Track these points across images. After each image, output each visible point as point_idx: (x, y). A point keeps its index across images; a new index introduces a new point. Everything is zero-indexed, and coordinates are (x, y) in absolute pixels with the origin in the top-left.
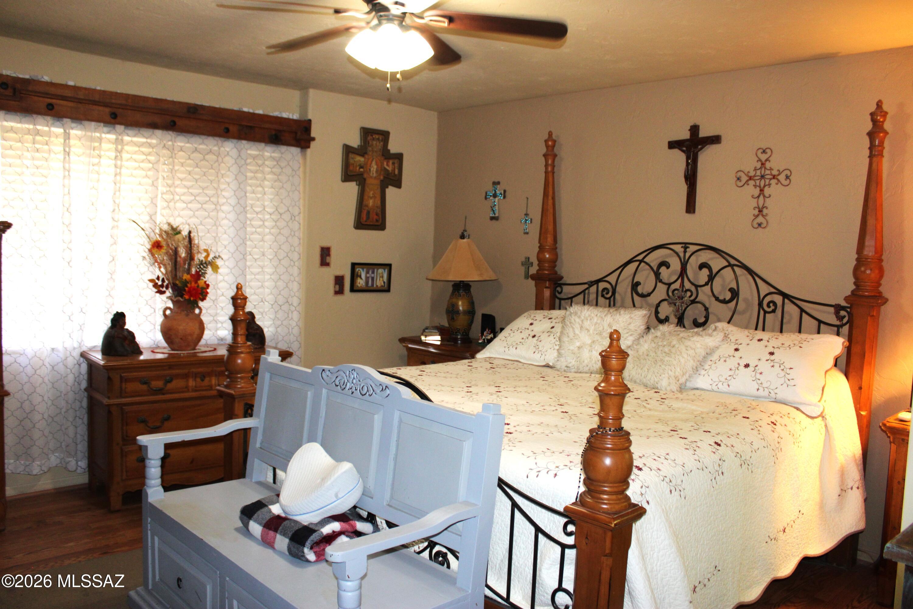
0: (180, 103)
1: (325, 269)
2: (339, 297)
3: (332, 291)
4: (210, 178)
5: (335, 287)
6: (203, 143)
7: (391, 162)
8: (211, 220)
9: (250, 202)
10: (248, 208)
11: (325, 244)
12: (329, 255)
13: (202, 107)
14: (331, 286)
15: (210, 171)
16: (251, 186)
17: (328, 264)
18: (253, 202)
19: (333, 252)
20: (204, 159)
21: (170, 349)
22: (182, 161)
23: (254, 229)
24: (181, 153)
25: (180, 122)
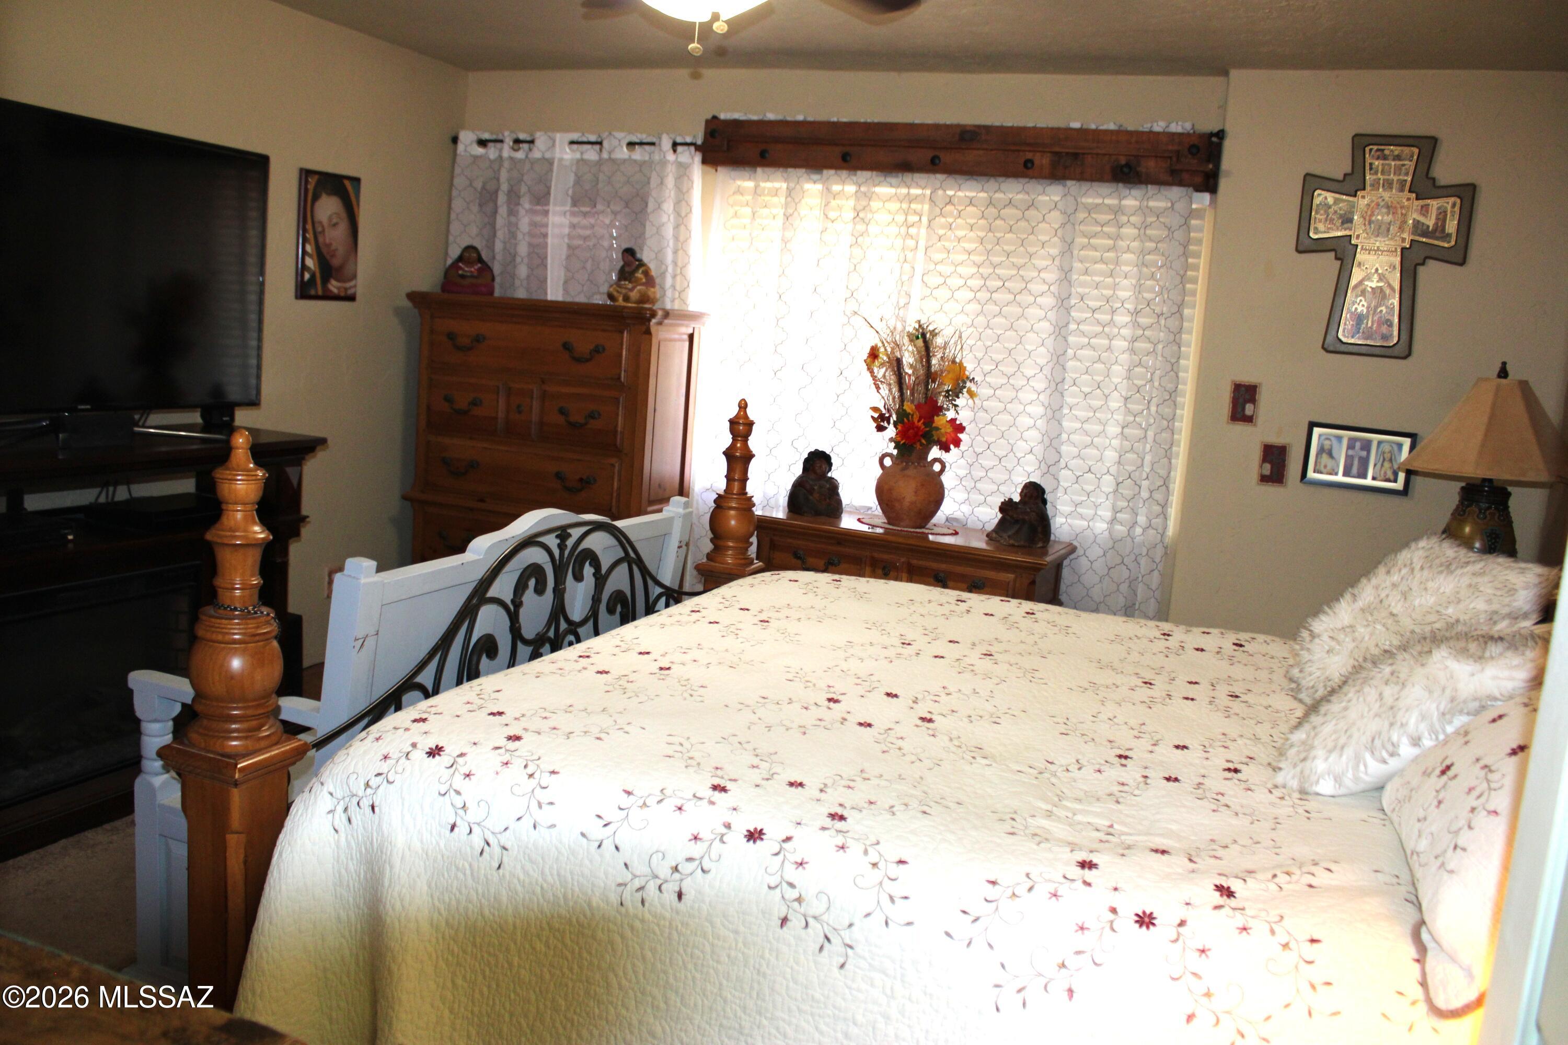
0: (947, 127)
1: (1240, 428)
2: (1271, 490)
3: (1255, 476)
4: (1006, 248)
5: (1261, 467)
6: (999, 190)
7: (1434, 204)
8: (1003, 320)
9: (1080, 290)
10: (1073, 302)
11: (1247, 378)
12: (1253, 400)
13: (988, 129)
14: (1254, 463)
15: (1007, 236)
16: (1081, 262)
17: (1249, 420)
18: (1087, 290)
19: (1264, 397)
20: (999, 217)
21: (886, 521)
22: (972, 221)
23: (1086, 340)
24: (971, 209)
25: (946, 157)
